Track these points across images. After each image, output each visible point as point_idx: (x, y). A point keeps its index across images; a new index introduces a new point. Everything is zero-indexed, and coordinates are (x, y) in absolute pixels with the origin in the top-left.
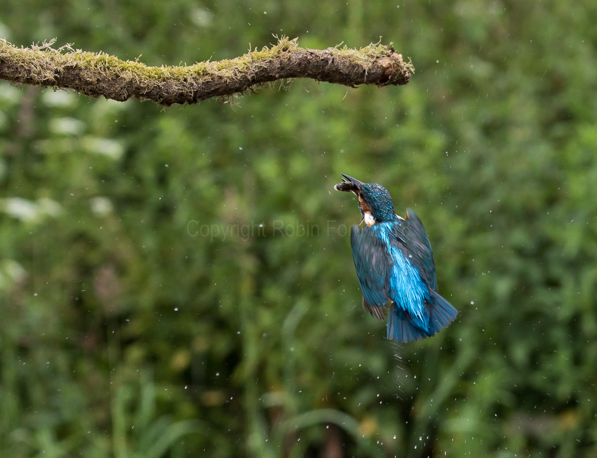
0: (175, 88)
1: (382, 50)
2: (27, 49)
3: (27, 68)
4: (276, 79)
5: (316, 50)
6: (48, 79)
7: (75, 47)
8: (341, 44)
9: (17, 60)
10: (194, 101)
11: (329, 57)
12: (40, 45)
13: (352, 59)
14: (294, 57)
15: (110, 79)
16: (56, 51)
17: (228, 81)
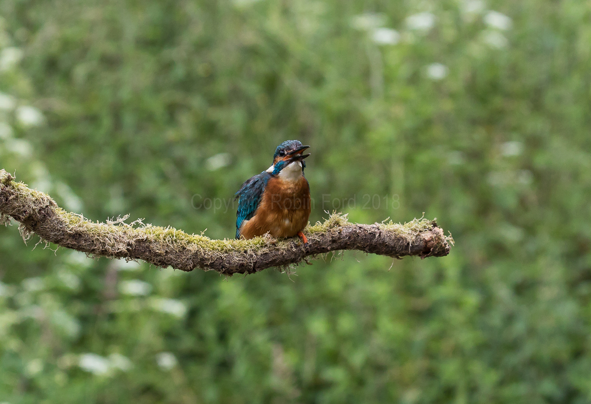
0: (236, 259)
1: (425, 225)
2: (102, 224)
3: (102, 241)
4: (328, 251)
5: (364, 225)
6: (121, 251)
7: (145, 222)
8: (387, 219)
9: (93, 234)
10: (254, 271)
11: (376, 231)
12: (115, 220)
13: (397, 233)
14: (344, 231)
15: (177, 251)
16: (129, 226)
17: (284, 252)
